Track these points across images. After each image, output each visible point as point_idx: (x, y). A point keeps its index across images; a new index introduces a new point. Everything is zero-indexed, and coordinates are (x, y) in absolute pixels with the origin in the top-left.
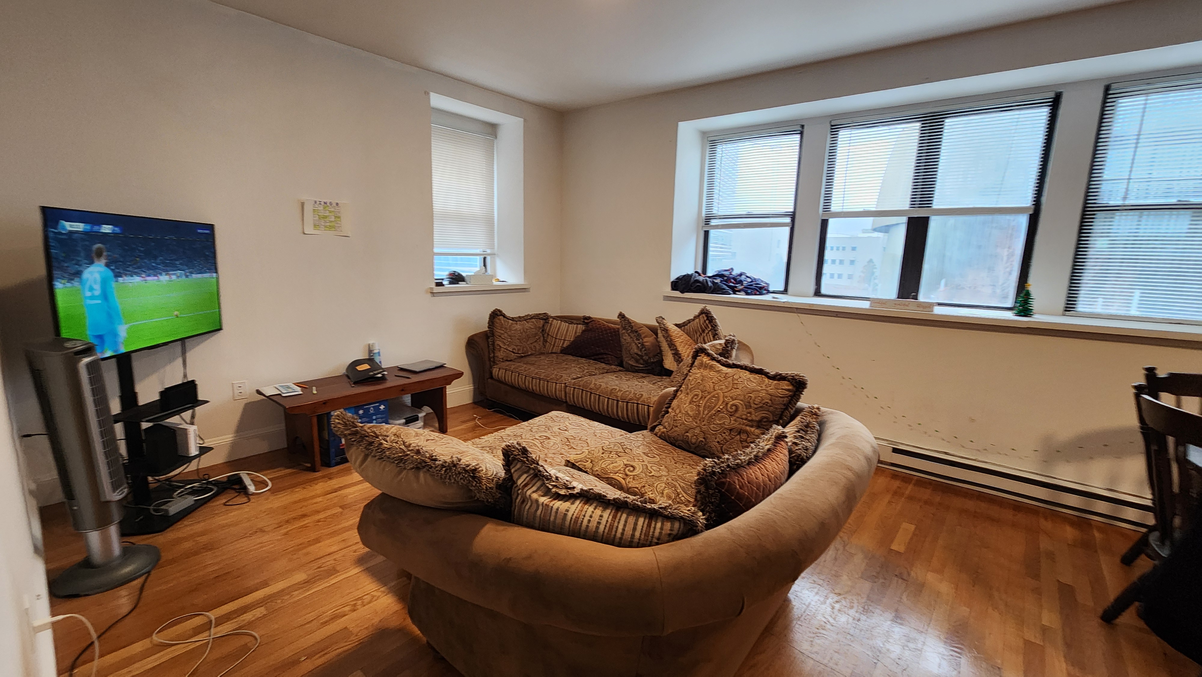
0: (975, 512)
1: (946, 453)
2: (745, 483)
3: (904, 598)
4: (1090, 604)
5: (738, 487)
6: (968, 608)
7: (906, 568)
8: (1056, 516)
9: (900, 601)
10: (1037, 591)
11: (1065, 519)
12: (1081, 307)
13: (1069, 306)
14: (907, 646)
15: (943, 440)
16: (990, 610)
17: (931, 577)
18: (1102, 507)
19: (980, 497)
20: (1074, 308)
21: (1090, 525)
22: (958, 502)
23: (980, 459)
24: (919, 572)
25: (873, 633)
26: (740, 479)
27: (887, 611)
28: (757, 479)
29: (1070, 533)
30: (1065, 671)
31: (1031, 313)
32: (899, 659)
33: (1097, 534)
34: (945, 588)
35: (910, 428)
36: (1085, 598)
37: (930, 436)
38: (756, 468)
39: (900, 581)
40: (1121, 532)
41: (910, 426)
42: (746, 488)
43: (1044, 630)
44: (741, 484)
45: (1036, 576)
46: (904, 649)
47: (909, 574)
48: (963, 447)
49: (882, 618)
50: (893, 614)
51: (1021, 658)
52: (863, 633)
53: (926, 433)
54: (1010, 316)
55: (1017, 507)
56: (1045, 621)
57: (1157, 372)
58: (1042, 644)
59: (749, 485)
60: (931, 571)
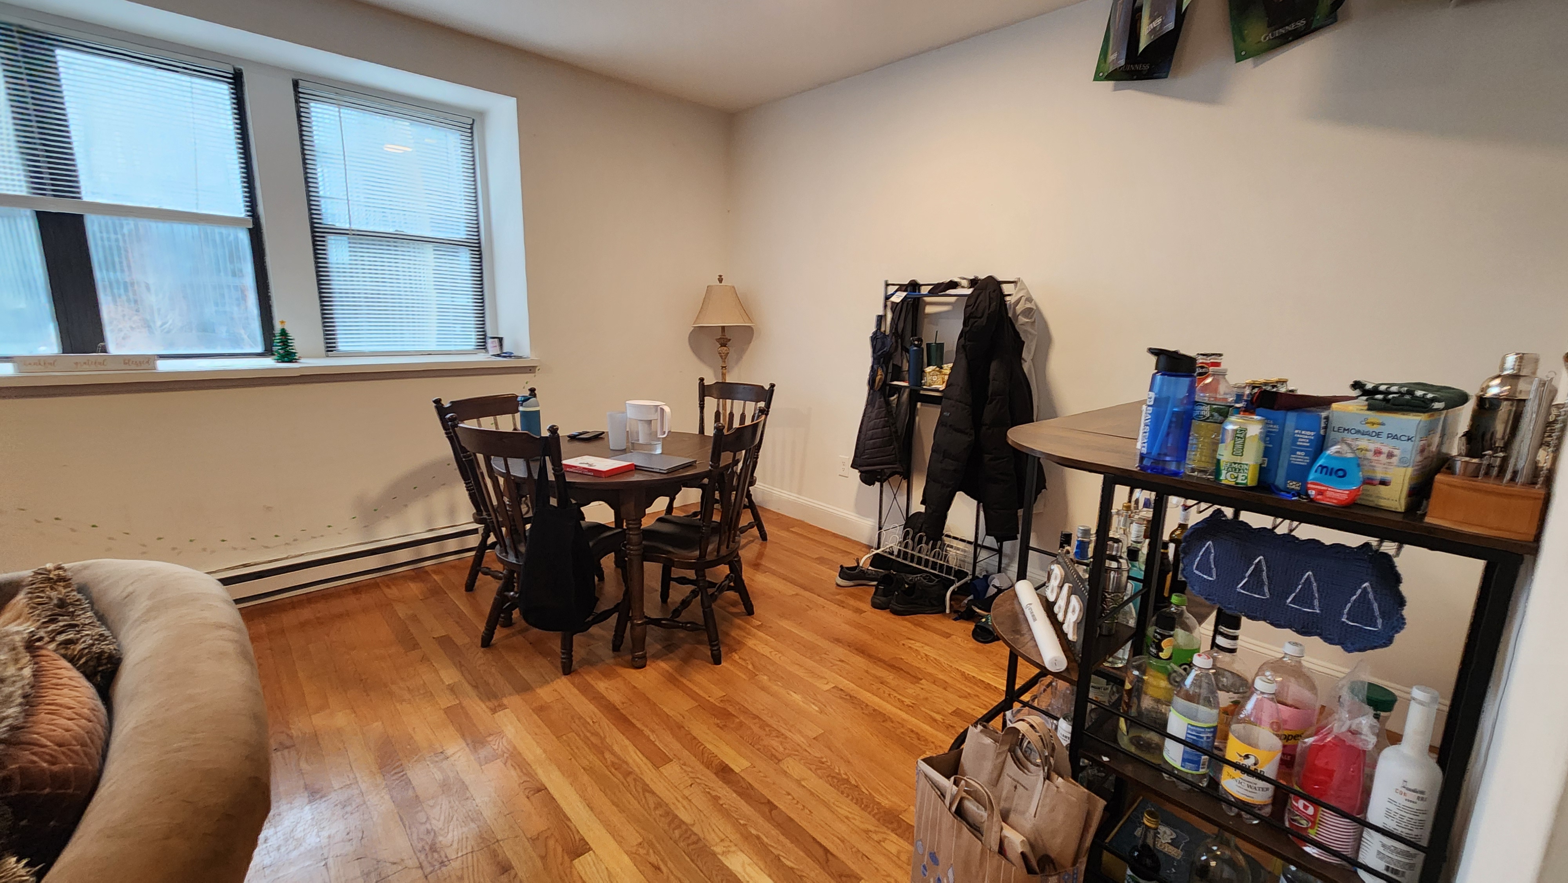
0: (318, 618)
1: (245, 566)
2: (55, 750)
3: (304, 765)
4: (467, 640)
5: (45, 765)
6: (377, 721)
7: (283, 732)
8: (394, 579)
9: (301, 772)
10: (424, 659)
11: (404, 577)
12: (342, 345)
13: (330, 347)
14: (347, 813)
15: (235, 549)
16: (399, 707)
17: (319, 720)
18: (430, 550)
19: (310, 599)
20: (334, 347)
21: (427, 572)
22: (289, 619)
23: (293, 554)
24: (299, 726)
25: (295, 838)
26: (36, 749)
27: (295, 798)
28: (67, 730)
29: (414, 588)
30: (487, 710)
31: (296, 357)
32: (348, 834)
33: (436, 577)
34: (341, 719)
35: (176, 551)
36: (461, 639)
37: (213, 552)
38: (43, 715)
39: (286, 752)
40: (453, 566)
41: (174, 549)
42: (63, 758)
43: (452, 689)
44: (47, 757)
45: (416, 646)
46: (346, 819)
47: (291, 737)
48: (267, 547)
49: (295, 811)
50: (306, 794)
51: (451, 728)
52: (283, 849)
53: (204, 550)
54: (269, 363)
55: (356, 589)
56: (448, 681)
57: (443, 402)
58: (458, 702)
59: (63, 749)
60: (314, 714)
